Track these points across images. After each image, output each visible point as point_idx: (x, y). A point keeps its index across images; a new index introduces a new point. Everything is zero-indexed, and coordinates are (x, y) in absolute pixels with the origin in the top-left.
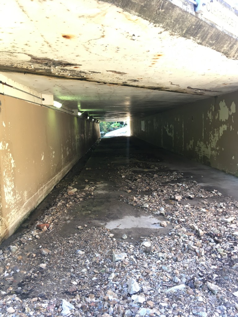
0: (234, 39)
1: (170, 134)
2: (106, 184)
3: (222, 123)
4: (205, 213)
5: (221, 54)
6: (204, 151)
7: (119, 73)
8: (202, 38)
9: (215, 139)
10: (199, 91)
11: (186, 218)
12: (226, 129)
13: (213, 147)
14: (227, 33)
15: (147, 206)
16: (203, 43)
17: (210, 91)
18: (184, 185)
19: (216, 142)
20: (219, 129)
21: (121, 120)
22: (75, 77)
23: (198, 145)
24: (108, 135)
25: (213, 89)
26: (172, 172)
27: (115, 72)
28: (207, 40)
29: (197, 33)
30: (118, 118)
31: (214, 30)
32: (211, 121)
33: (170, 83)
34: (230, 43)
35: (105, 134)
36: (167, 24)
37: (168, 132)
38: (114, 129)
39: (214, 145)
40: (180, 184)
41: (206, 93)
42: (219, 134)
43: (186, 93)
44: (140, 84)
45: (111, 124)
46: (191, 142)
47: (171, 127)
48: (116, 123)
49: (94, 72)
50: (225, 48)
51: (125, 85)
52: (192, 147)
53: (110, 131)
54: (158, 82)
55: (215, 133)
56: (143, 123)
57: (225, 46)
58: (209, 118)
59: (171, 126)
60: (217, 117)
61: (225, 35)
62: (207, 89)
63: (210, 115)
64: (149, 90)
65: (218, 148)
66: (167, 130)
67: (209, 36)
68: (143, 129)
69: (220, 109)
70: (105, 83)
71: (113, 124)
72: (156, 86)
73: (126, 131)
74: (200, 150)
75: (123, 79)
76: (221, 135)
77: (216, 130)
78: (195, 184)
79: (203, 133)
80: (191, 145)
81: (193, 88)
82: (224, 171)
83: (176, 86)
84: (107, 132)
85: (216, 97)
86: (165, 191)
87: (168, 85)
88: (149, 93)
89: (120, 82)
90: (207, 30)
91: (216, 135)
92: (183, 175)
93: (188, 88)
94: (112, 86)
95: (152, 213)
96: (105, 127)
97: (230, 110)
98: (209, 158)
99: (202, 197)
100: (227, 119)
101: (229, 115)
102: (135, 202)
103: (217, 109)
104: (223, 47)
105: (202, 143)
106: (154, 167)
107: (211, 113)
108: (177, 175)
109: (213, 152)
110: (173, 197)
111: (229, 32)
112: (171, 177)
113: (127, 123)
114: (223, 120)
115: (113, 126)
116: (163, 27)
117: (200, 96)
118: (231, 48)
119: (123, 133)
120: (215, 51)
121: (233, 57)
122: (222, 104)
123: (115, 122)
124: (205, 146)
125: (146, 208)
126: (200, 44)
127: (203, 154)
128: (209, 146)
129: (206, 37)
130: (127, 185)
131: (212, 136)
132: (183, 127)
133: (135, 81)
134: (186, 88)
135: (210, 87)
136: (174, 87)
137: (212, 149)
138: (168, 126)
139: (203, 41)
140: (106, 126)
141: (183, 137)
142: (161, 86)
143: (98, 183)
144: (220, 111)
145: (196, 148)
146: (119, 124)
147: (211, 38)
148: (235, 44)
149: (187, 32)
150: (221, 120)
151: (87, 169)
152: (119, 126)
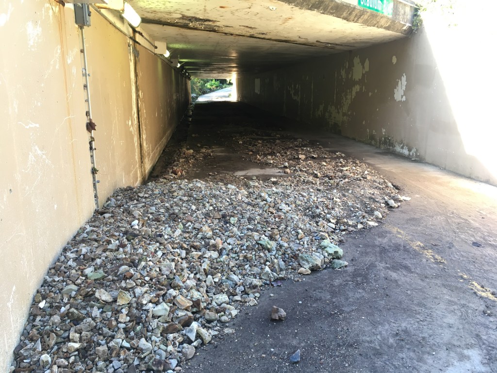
0: (352, 8)
1: (295, 98)
2: (223, 149)
3: (355, 83)
4: (325, 166)
5: (341, 19)
6: (335, 118)
7: (250, 28)
8: (324, 9)
9: (347, 102)
10: (330, 45)
11: (308, 168)
12: (358, 90)
13: (344, 111)
14: (345, 4)
15: (272, 162)
16: (325, 13)
17: (341, 45)
18: (308, 149)
19: (348, 105)
20: (352, 90)
21: (223, 76)
22: (207, 29)
23: (328, 111)
24: (202, 99)
25: (344, 43)
26: (296, 139)
27: (247, 27)
28: (328, 10)
29: (320, 7)
30: (223, 73)
31: (334, 3)
32: (344, 80)
33: (298, 37)
34: (349, 11)
35: (197, 98)
36: (298, 3)
37: (292, 95)
38: (211, 91)
39: (345, 109)
40: (305, 148)
41: (338, 47)
42: (352, 96)
43: (315, 46)
44: (267, 37)
45: (206, 83)
46: (321, 107)
47: (297, 88)
48: (213, 82)
49: (227, 26)
50: (345, 14)
51: (252, 36)
52: (321, 114)
53: (204, 93)
54: (285, 36)
55: (347, 95)
56: (257, 82)
57: (345, 13)
58: (342, 76)
59: (297, 86)
60: (350, 76)
61: (344, 5)
62: (337, 43)
63: (343, 73)
64: (275, 42)
65: (349, 113)
66: (292, 92)
67: (330, 7)
68: (257, 91)
69: (354, 66)
70: (232, 35)
71: (208, 82)
72: (283, 39)
73: (231, 94)
74: (330, 116)
75: (252, 32)
76: (353, 97)
77: (348, 91)
78: (320, 148)
79: (335, 95)
80: (321, 111)
81: (323, 42)
82: (354, 139)
83: (304, 40)
84: (200, 95)
85: (350, 51)
86: (288, 153)
87: (297, 39)
88: (275, 44)
89: (248, 34)
90: (328, 4)
91: (349, 97)
92: (309, 142)
93: (317, 41)
94: (237, 37)
95: (276, 167)
96: (197, 87)
97: (364, 67)
98: (340, 125)
99: (325, 157)
100: (360, 78)
101: (363, 74)
102: (259, 160)
103: (352, 65)
104: (342, 14)
105: (333, 107)
106: (276, 135)
107: (344, 70)
108: (302, 141)
109: (345, 117)
110: (296, 157)
111: (347, 3)
112: (295, 143)
113: (231, 82)
114: (357, 79)
115: (208, 85)
116: (295, 5)
117: (332, 50)
118: (350, 14)
119: (225, 97)
120: (335, 18)
121: (353, 21)
122: (357, 60)
123: (212, 80)
124: (337, 111)
125: (270, 163)
126: (323, 13)
127: (334, 121)
128: (340, 111)
129: (328, 9)
130: (247, 149)
131: (344, 99)
132: (312, 87)
133: (263, 34)
134: (314, 41)
135: (341, 42)
136: (302, 41)
137: (344, 114)
138: (293, 86)
139: (325, 11)
140: (198, 85)
141: (312, 100)
142: (289, 39)
143: (213, 147)
144: (354, 68)
145: (327, 114)
146: (217, 83)
147: (332, 9)
148: (353, 11)
149: (312, 7)
150: (355, 79)
151: (193, 135)
152: (218, 87)
